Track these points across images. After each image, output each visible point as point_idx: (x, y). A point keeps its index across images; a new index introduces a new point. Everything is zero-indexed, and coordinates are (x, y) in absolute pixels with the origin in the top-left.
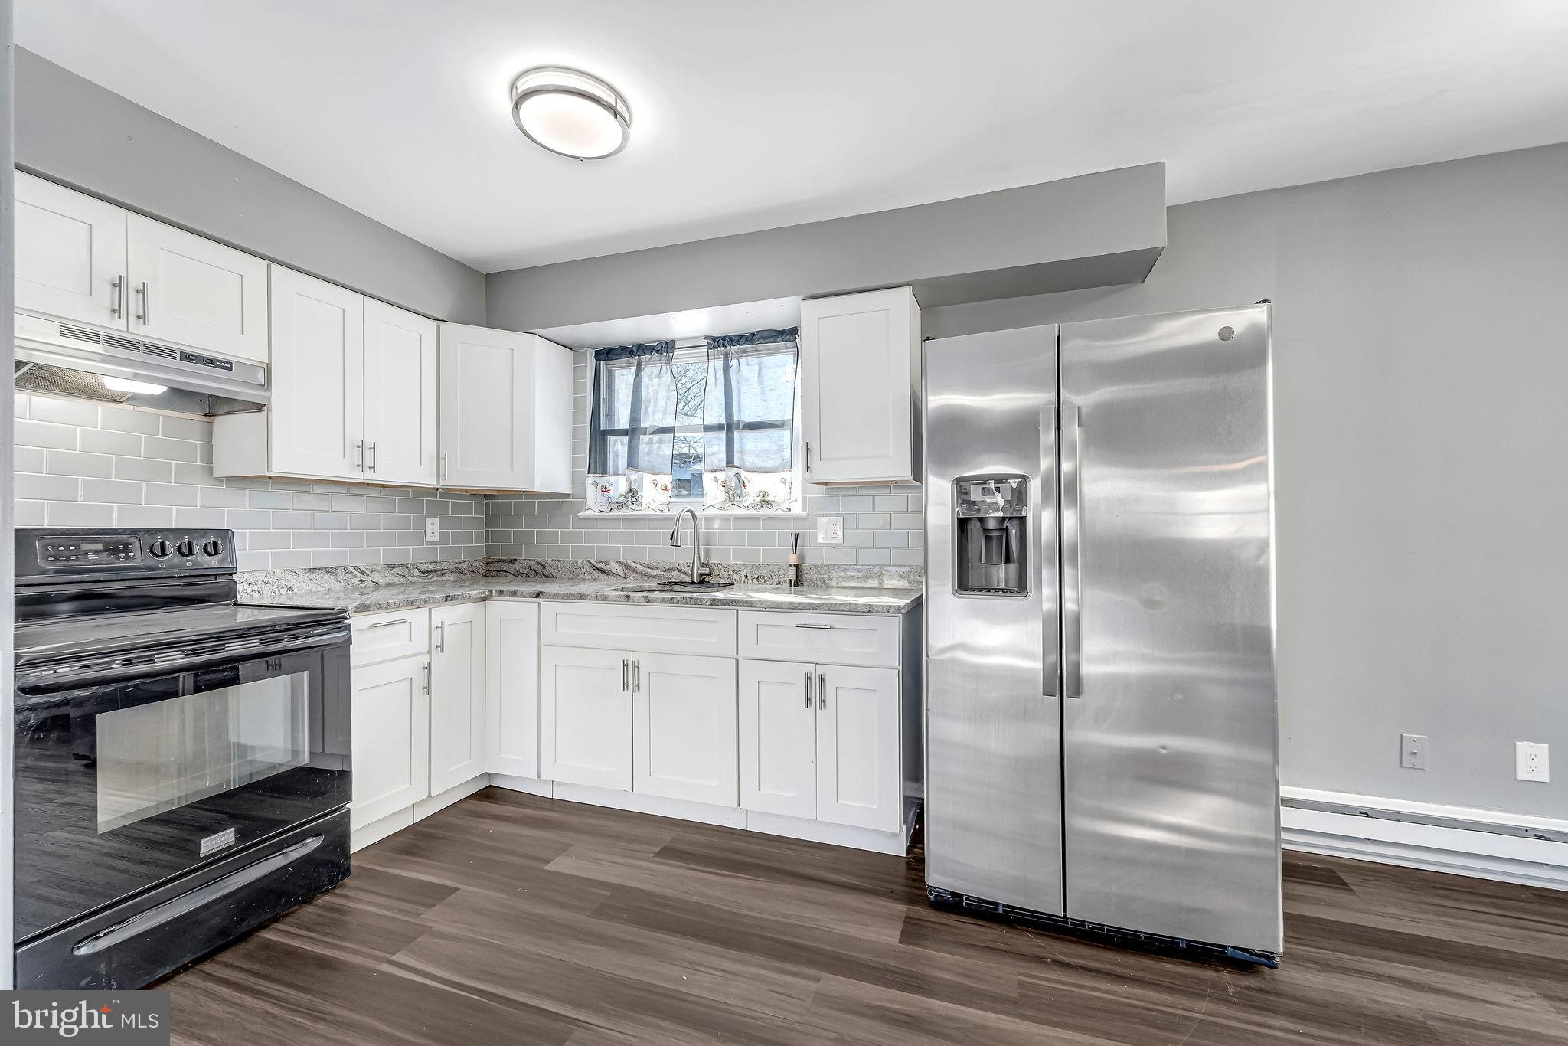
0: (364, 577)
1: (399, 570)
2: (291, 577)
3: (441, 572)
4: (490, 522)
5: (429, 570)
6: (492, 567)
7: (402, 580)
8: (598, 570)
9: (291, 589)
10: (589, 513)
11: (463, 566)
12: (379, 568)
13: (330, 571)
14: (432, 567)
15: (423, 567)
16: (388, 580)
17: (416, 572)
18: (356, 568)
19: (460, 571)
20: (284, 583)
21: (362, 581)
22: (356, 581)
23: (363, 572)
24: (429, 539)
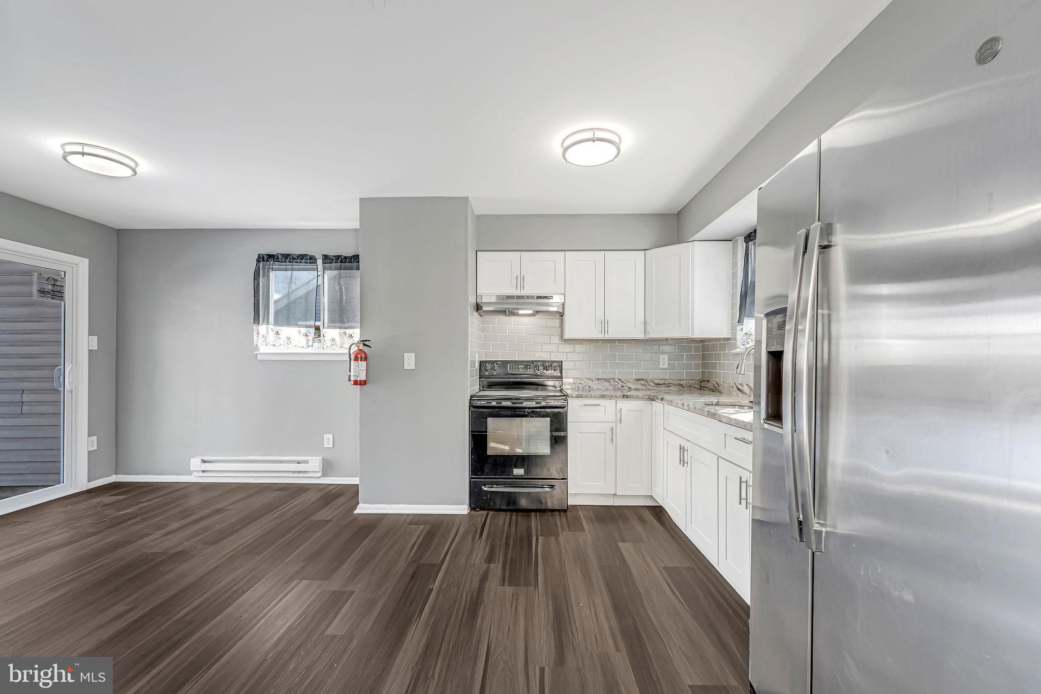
0: (623, 384)
1: (642, 382)
2: (590, 382)
3: (668, 385)
4: (704, 357)
5: (660, 383)
6: (704, 384)
7: (644, 387)
8: (739, 390)
9: (590, 387)
10: (738, 350)
11: (683, 382)
12: (631, 381)
13: (607, 380)
14: (662, 382)
15: (656, 382)
16: (636, 387)
17: (652, 384)
18: (620, 380)
19: (681, 385)
20: (587, 384)
21: (622, 386)
22: (619, 386)
23: (623, 382)
24: (661, 366)
